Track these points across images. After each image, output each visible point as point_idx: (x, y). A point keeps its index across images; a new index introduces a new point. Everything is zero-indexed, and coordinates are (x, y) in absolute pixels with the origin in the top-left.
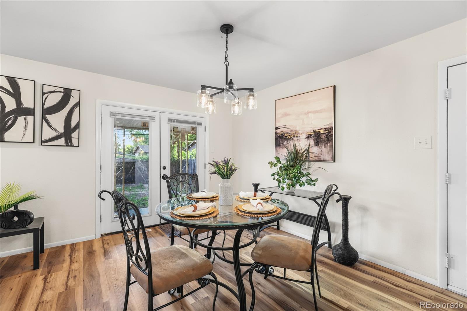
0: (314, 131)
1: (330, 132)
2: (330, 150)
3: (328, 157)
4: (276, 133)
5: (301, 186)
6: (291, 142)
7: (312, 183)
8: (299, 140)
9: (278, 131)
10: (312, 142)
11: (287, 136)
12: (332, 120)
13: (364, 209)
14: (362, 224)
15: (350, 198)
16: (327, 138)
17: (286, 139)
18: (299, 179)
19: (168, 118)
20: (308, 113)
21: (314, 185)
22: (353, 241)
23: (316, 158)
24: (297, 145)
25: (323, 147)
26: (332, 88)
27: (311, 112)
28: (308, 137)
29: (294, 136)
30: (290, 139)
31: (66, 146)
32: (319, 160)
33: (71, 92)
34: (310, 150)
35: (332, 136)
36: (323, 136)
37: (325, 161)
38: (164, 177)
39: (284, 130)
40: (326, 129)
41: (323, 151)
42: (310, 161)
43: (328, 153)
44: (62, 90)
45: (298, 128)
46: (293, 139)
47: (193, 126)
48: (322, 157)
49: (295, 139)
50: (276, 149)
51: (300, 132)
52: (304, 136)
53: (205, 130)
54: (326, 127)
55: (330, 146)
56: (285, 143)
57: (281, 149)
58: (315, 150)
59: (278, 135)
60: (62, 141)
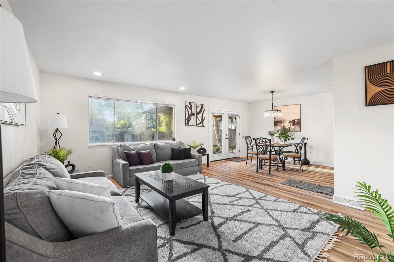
0: (292, 120)
1: (299, 121)
2: (299, 127)
3: (298, 130)
4: (275, 120)
5: (289, 140)
6: (282, 124)
7: (293, 139)
8: (286, 123)
9: (275, 119)
10: (292, 124)
11: (280, 122)
12: (300, 117)
13: (311, 147)
14: (311, 152)
15: (307, 143)
16: (298, 123)
17: (280, 123)
18: (288, 138)
19: (228, 113)
20: (290, 113)
21: (294, 140)
22: (308, 158)
23: (293, 130)
24: (285, 125)
25: (296, 126)
26: (300, 105)
27: (291, 113)
28: (290, 122)
29: (284, 122)
30: (281, 123)
31: (202, 126)
32: (295, 131)
33: (203, 106)
34: (291, 127)
35: (300, 122)
36: (296, 122)
37: (297, 131)
38: (227, 138)
39: (279, 119)
40: (297, 120)
41: (296, 127)
42: (290, 131)
43: (298, 128)
44: (200, 105)
45: (285, 119)
46: (283, 123)
47: (236, 116)
48: (296, 130)
49: (284, 123)
50: (274, 127)
51: (286, 120)
52: (288, 122)
53: (239, 118)
54: (297, 119)
55: (299, 126)
56: (279, 124)
57: (277, 127)
58: (292, 127)
59: (276, 121)
60: (201, 125)
